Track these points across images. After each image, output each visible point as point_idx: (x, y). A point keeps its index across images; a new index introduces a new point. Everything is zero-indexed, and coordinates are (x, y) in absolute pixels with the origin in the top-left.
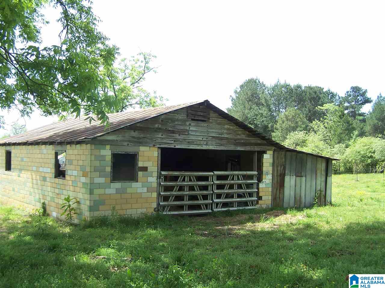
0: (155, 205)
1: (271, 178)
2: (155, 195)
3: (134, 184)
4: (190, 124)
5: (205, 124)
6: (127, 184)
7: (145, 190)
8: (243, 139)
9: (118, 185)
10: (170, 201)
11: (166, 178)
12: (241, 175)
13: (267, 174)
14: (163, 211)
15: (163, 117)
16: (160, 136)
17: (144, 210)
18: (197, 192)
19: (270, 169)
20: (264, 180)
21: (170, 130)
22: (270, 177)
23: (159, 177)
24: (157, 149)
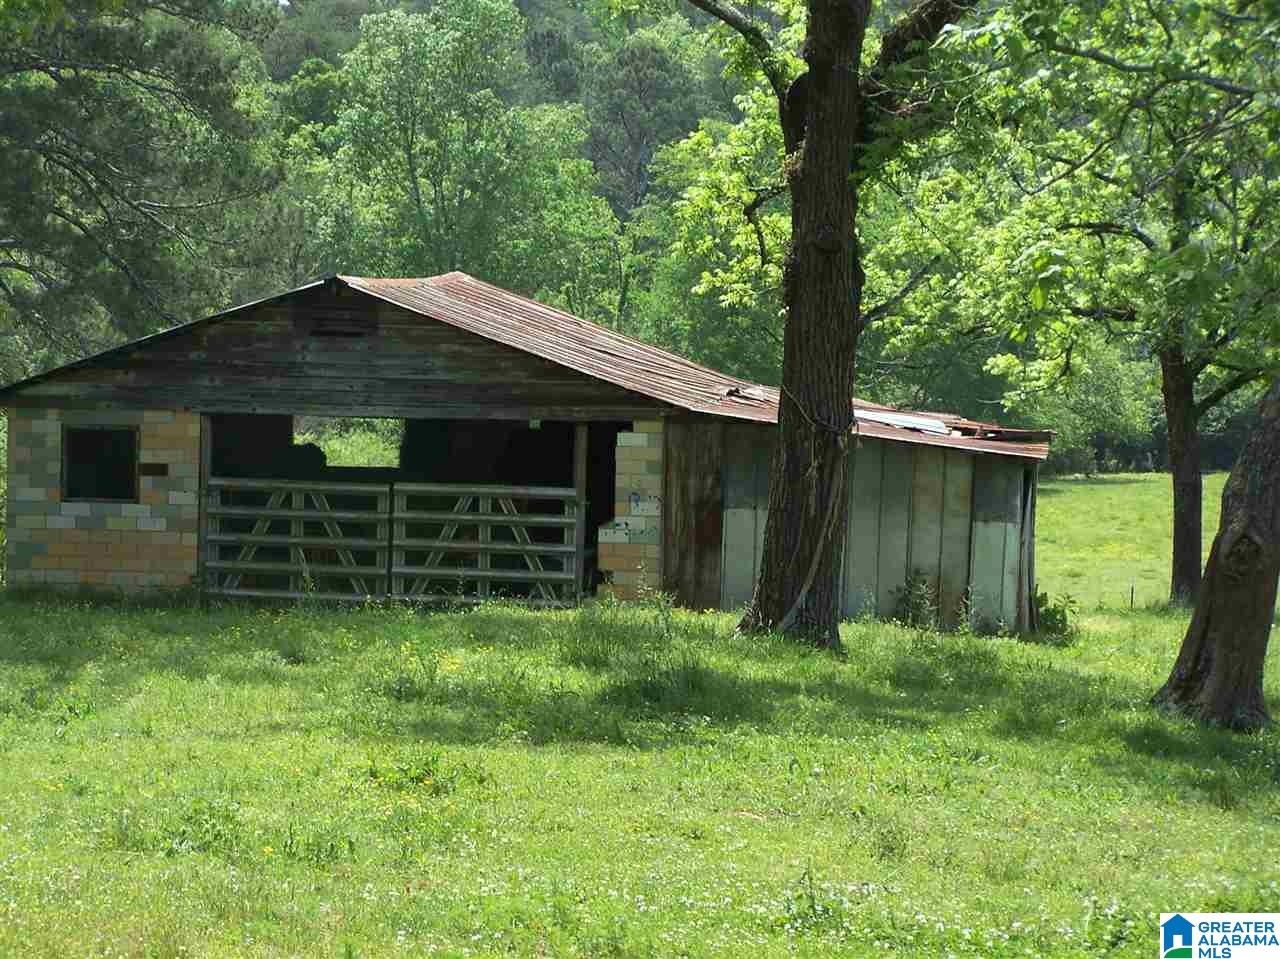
0: (191, 567)
1: (657, 513)
2: (192, 539)
3: (128, 509)
4: (304, 348)
5: (361, 345)
6: (107, 508)
7: (161, 524)
8: (518, 385)
9: (82, 508)
10: (243, 559)
11: (227, 497)
12: (505, 497)
13: (636, 496)
14: (220, 584)
15: (213, 330)
16: (206, 383)
17: (159, 578)
18: (335, 540)
19: (653, 483)
20: (617, 520)
21: (236, 366)
22: (651, 509)
23: (205, 491)
24: (197, 417)
